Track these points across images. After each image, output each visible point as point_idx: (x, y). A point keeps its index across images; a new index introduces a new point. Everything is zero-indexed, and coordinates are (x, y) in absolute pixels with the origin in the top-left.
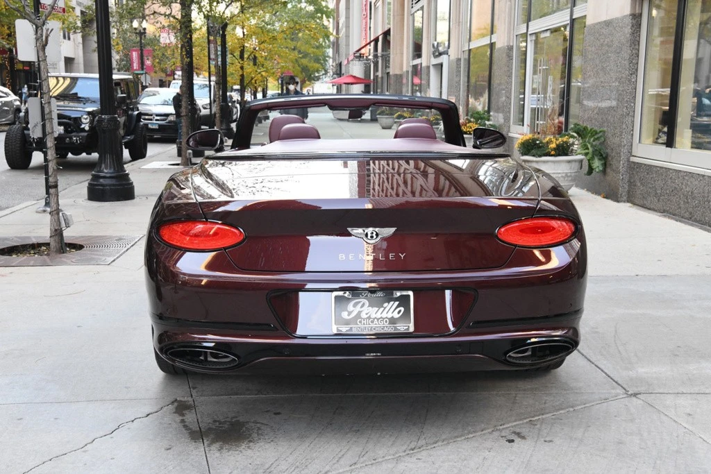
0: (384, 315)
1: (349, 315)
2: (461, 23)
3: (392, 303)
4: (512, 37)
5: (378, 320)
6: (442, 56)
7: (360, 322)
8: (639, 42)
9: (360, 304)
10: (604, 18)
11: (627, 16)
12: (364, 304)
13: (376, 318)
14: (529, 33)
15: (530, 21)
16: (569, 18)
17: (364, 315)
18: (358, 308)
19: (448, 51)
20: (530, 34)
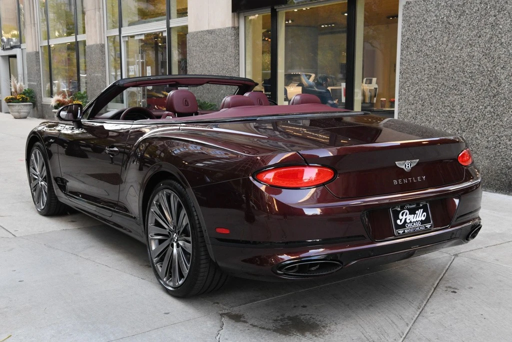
0: (418, 219)
1: (401, 222)
2: (36, 25)
3: (420, 210)
4: (103, 38)
5: (415, 222)
6: (13, 50)
7: (407, 226)
8: (239, 45)
9: (405, 214)
10: (206, 28)
11: (229, 28)
12: (406, 213)
13: (414, 222)
14: (122, 35)
15: (122, 27)
16: (166, 26)
17: (408, 221)
18: (404, 217)
19: (20, 45)
20: (123, 37)
